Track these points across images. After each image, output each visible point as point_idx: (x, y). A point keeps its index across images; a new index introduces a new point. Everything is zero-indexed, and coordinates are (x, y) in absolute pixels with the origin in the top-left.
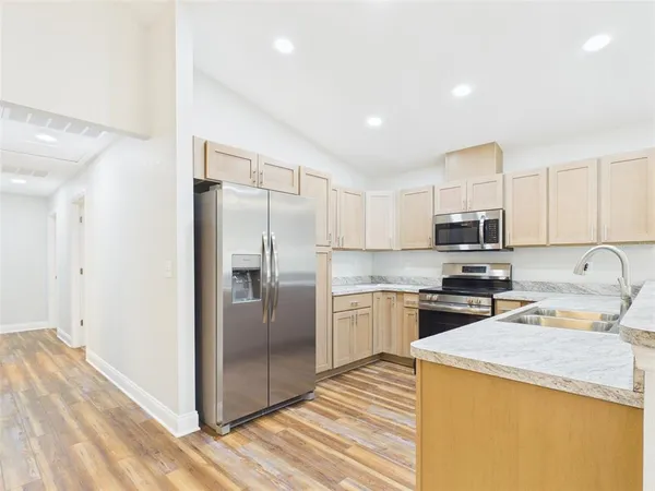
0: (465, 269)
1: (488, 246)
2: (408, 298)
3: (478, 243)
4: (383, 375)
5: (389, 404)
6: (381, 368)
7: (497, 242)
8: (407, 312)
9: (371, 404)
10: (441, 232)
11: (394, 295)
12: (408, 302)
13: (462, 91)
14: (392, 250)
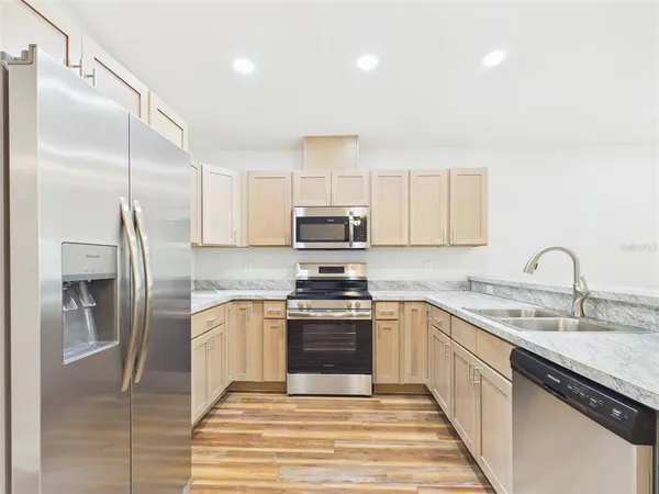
0: (322, 270)
1: (357, 245)
2: (269, 307)
3: (347, 240)
4: (252, 414)
5: (299, 456)
6: (236, 404)
7: (365, 240)
8: (268, 324)
9: (279, 466)
10: (302, 226)
11: (250, 305)
12: (270, 312)
13: (367, 63)
14: (235, 247)
